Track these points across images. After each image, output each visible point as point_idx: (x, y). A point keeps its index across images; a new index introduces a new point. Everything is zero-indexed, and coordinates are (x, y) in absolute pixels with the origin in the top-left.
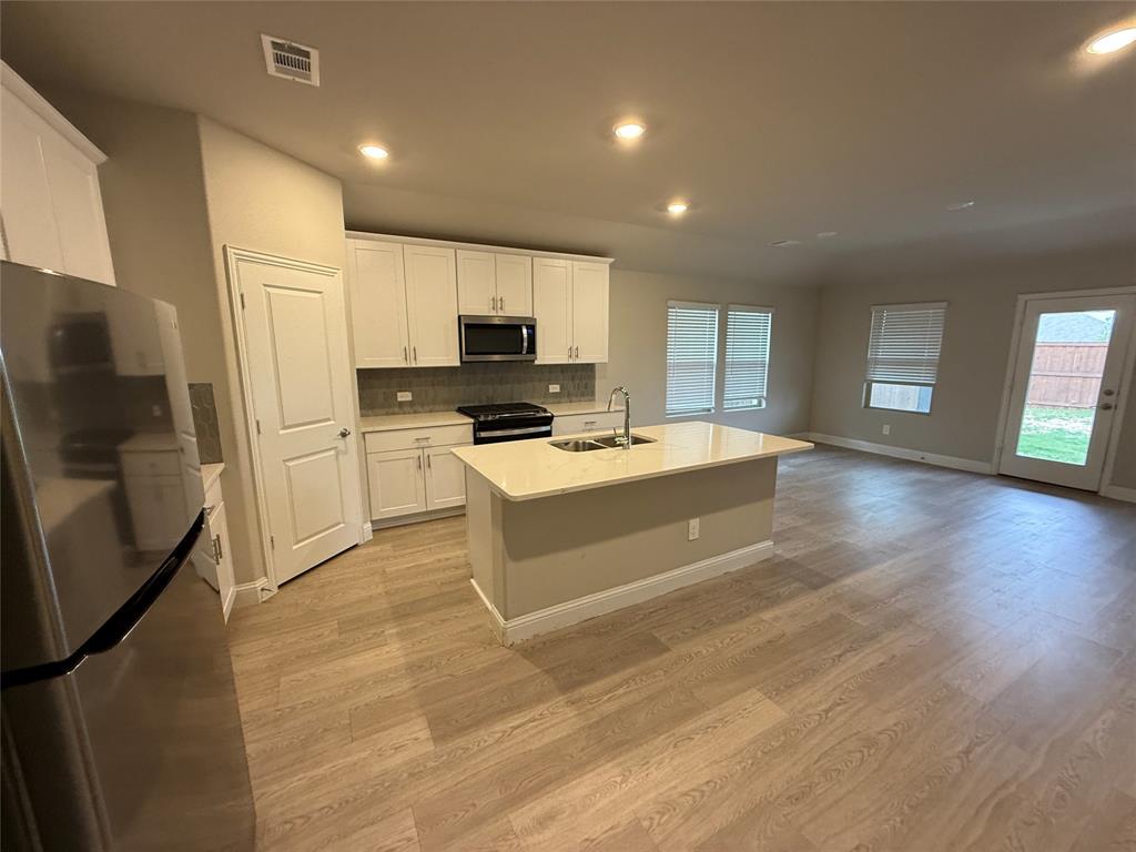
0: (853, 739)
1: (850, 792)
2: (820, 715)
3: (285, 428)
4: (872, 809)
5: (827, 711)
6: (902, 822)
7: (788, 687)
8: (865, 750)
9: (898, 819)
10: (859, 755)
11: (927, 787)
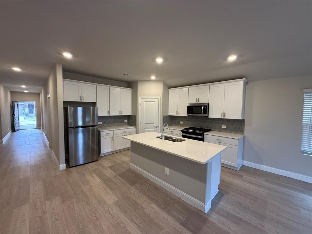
0: (99, 216)
1: (86, 211)
2: (108, 211)
3: (145, 123)
4: (81, 214)
5: (110, 213)
6: (76, 219)
7: (119, 206)
8: (95, 218)
9: (77, 218)
10: (95, 216)
11: (82, 228)
